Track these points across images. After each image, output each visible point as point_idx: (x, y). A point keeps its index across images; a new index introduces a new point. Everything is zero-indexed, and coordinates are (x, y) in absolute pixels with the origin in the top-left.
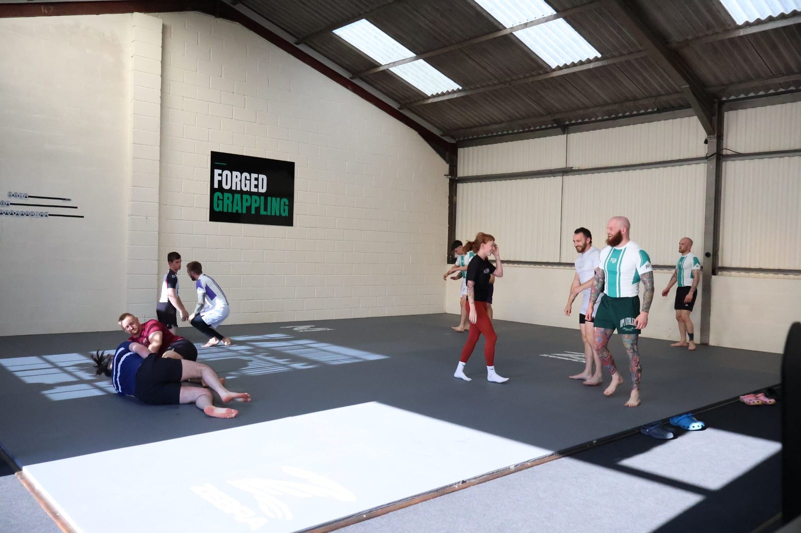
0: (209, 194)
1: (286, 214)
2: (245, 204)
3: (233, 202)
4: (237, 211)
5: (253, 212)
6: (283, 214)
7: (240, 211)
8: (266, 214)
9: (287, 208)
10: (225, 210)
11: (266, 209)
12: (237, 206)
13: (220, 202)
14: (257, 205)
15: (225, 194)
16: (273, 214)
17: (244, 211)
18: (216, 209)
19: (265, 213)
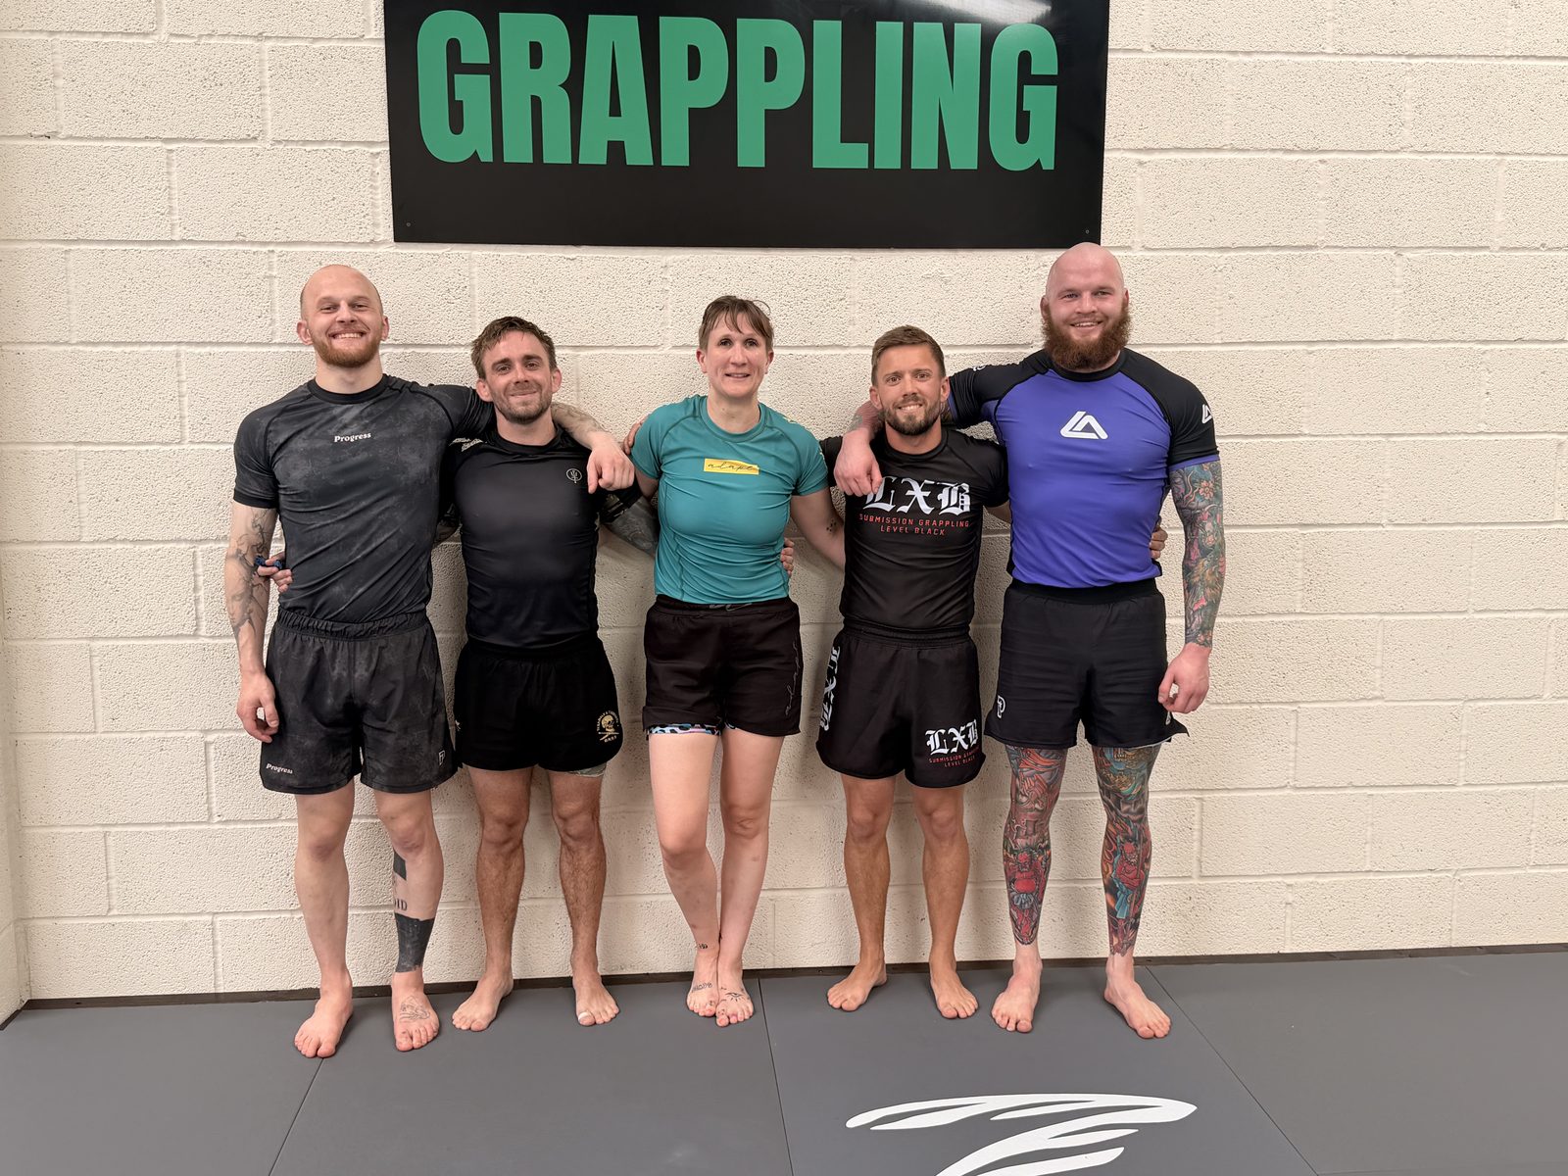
0: (376, 29)
1: (1041, 150)
2: (682, 96)
3: (574, 86)
4: (616, 149)
5: (751, 151)
6: (1012, 157)
7: (639, 155)
8: (863, 163)
9: (1043, 103)
10: (518, 151)
11: (858, 125)
12: (615, 110)
13: (474, 90)
14: (784, 93)
15: (505, 19)
16: (925, 158)
17: (677, 152)
18: (444, 146)
19: (854, 157)
